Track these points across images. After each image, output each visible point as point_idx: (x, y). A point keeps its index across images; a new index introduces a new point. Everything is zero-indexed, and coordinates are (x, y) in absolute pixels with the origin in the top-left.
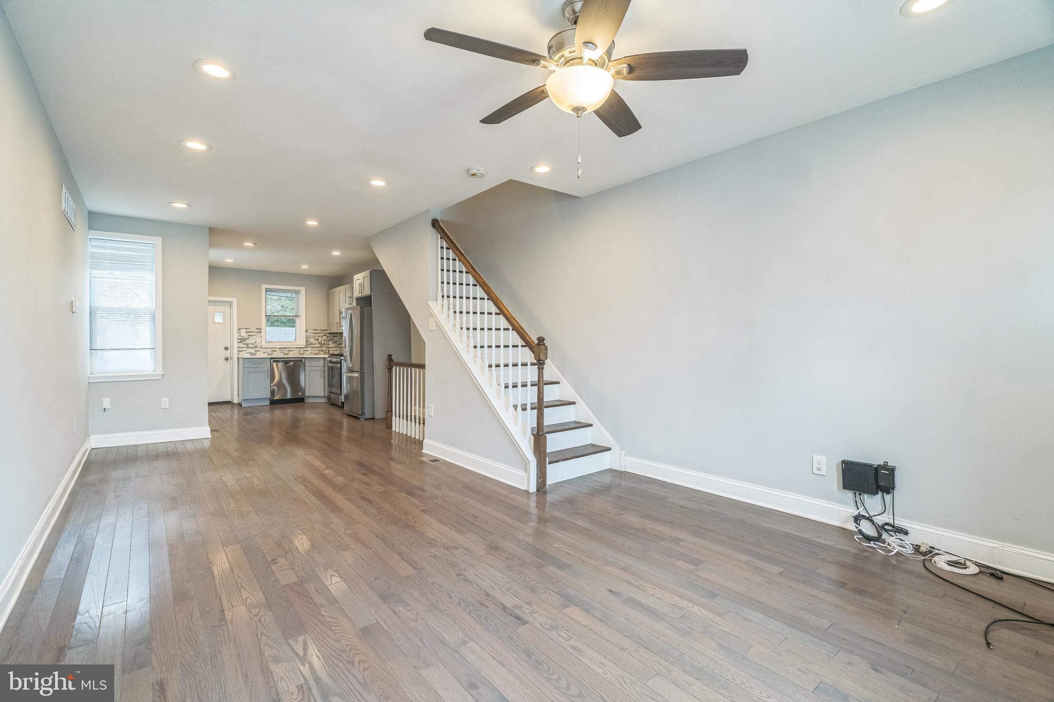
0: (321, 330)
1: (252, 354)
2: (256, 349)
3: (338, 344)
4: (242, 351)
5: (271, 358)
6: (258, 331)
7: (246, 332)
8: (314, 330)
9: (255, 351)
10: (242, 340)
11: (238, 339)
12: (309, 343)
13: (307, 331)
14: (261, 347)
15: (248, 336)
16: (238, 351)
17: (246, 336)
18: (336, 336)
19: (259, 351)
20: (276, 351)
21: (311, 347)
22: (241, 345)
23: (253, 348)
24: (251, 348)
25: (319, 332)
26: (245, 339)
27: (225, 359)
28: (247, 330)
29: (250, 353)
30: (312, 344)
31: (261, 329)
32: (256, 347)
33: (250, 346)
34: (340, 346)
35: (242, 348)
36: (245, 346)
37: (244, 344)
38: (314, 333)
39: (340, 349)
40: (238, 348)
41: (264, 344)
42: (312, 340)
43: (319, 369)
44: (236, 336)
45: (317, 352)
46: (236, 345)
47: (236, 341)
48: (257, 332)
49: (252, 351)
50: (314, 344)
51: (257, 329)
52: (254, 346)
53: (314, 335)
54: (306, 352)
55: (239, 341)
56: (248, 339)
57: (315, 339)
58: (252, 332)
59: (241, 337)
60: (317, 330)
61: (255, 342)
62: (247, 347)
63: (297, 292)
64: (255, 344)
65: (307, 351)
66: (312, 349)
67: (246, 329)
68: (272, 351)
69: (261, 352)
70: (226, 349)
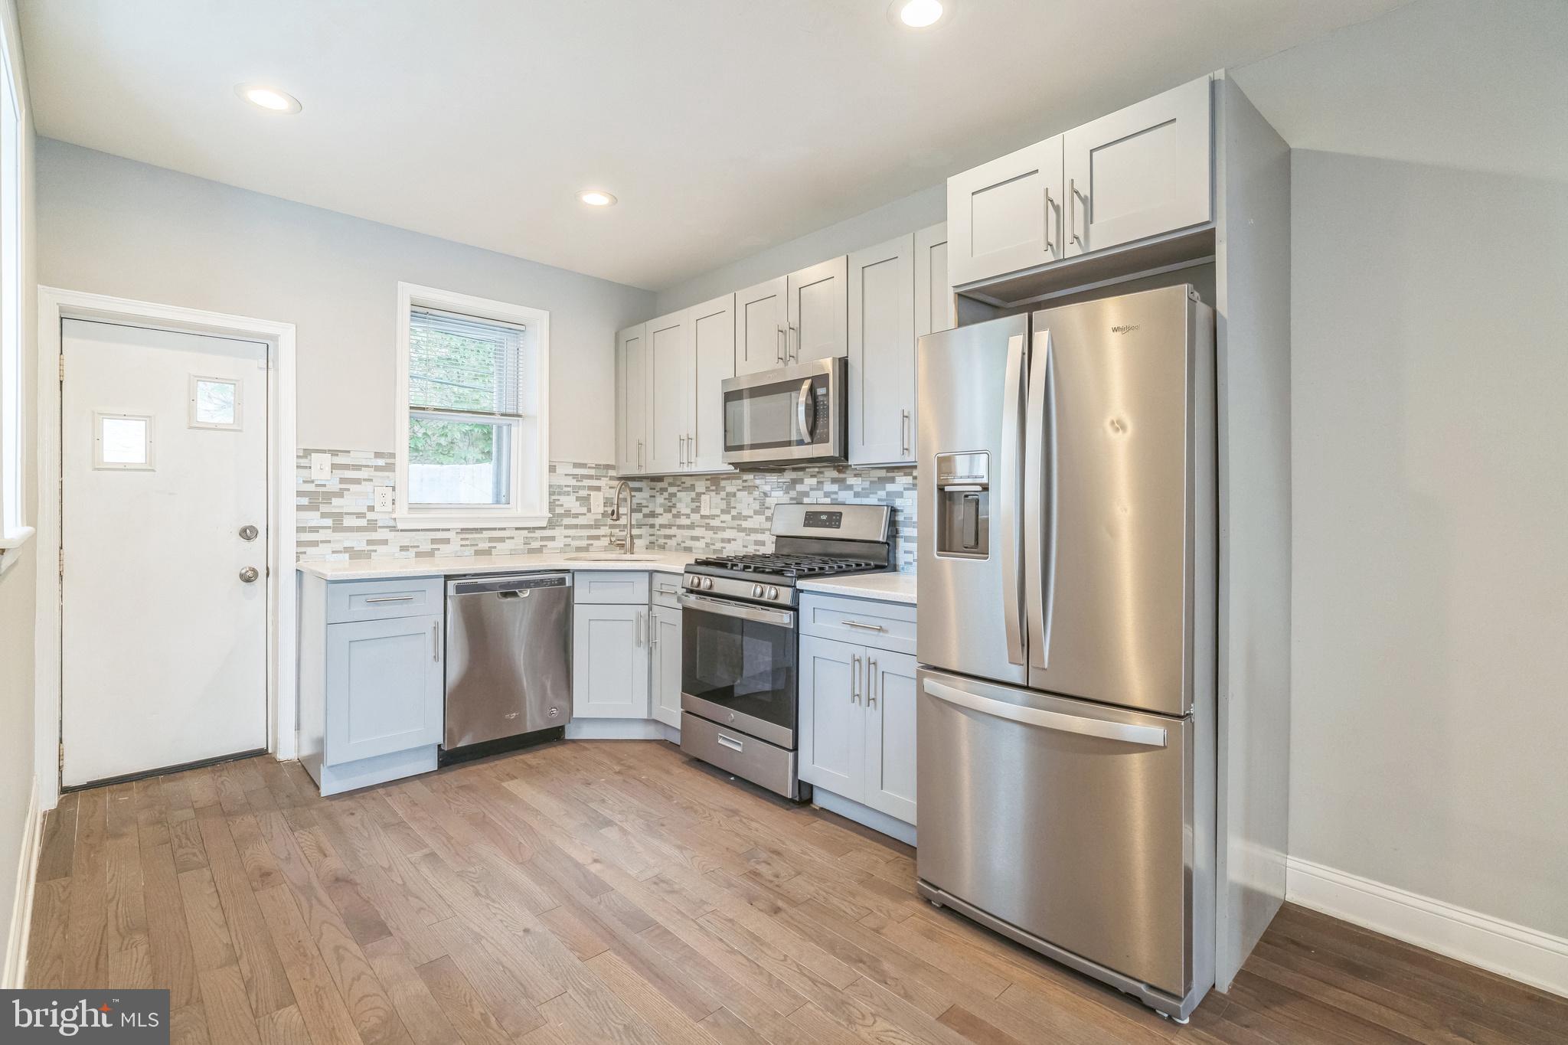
0: (598, 466)
1: (354, 554)
2: (374, 536)
3: (645, 516)
4: (315, 544)
5: (448, 578)
6: (381, 462)
7: (334, 466)
8: (576, 465)
9: (370, 542)
10: (314, 499)
11: (300, 494)
12: (559, 510)
13: (552, 469)
14: (393, 529)
15: (343, 481)
16: (299, 544)
17: (334, 485)
18: (640, 490)
19: (385, 542)
20: (447, 541)
21: (567, 527)
22: (313, 518)
23: (359, 529)
24: (351, 529)
25: (592, 472)
26: (328, 496)
27: (242, 576)
28: (341, 460)
29: (346, 550)
30: (568, 514)
31: (393, 455)
32: (372, 526)
33: (348, 522)
34: (651, 521)
35: (315, 530)
36: (329, 522)
37: (324, 515)
38: (575, 476)
39: (651, 531)
40: (300, 530)
41: (404, 517)
42: (569, 502)
43: (631, 612)
44: (290, 481)
45: (584, 543)
46: (288, 518)
47: (289, 501)
48: (377, 468)
49: (358, 542)
50: (576, 516)
51: (378, 455)
52: (363, 522)
53: (574, 482)
54: (550, 544)
55: (305, 501)
56: (340, 494)
57: (578, 499)
58: (357, 467)
59: (311, 488)
60: (583, 466)
61: (371, 508)
62: (338, 527)
63: (515, 329)
64: (370, 516)
65: (553, 538)
66: (571, 532)
67: (334, 453)
68: (434, 541)
69: (393, 548)
70: (247, 533)
